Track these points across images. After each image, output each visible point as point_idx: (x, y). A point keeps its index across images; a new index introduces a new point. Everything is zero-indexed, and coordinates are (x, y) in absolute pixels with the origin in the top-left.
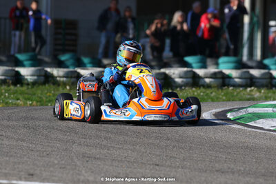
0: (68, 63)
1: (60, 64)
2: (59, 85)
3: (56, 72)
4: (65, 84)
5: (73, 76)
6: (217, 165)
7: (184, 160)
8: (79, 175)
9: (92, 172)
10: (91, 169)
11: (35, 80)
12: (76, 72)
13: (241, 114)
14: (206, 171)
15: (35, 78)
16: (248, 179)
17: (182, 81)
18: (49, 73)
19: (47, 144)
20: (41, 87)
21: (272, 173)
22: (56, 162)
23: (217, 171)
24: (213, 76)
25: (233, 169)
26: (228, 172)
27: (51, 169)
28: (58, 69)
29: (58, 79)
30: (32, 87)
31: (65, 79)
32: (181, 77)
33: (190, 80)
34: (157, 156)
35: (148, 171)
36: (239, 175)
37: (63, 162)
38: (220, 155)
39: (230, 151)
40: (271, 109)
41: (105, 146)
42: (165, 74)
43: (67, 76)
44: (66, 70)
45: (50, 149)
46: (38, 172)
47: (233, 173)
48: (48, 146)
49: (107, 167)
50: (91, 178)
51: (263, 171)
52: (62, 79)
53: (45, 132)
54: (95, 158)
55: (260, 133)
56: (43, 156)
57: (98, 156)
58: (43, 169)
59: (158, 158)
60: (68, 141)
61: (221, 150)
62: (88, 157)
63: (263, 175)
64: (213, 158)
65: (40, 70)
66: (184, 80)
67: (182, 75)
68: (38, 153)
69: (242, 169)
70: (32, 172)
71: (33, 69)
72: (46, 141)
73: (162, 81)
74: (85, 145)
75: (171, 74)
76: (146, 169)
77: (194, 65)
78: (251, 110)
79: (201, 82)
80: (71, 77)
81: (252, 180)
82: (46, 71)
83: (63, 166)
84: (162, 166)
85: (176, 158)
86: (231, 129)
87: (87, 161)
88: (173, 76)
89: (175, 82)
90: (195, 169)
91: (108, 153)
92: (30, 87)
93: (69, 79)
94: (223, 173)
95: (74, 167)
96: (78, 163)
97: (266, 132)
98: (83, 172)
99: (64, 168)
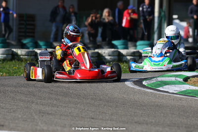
0: (29, 45)
1: (23, 46)
2: (22, 61)
3: (20, 52)
4: (26, 60)
5: (32, 54)
6: (135, 118)
7: (112, 115)
8: (37, 125)
9: (46, 124)
10: (45, 121)
11: (5, 57)
12: (34, 51)
13: (153, 82)
14: (127, 123)
15: (5, 56)
16: (158, 128)
17: (111, 58)
18: (15, 52)
19: (13, 104)
20: (9, 62)
21: (175, 124)
22: (20, 116)
23: (136, 123)
24: (133, 55)
25: (147, 121)
26: (143, 123)
27: (17, 121)
28: (21, 50)
29: (21, 56)
30: (3, 63)
31: (26, 57)
32: (109, 56)
33: (116, 57)
34: (93, 112)
35: (86, 123)
36: (152, 125)
37: (25, 116)
38: (138, 111)
39: (145, 108)
40: (174, 78)
41: (55, 105)
42: (98, 53)
43: (28, 54)
44: (27, 50)
45: (15, 107)
46: (7, 124)
47: (147, 124)
48: (14, 105)
49: (56, 120)
50: (45, 128)
51: (169, 122)
52: (24, 57)
53: (12, 95)
54: (48, 114)
55: (166, 95)
56: (10, 113)
57: (50, 112)
58: (10, 121)
59: (93, 113)
60: (29, 101)
61: (139, 108)
62: (43, 113)
63: (169, 126)
64: (133, 113)
65: (8, 50)
66: (112, 57)
67: (110, 54)
68: (7, 110)
69: (153, 121)
70: (2, 123)
71: (3, 49)
72: (13, 101)
73: (97, 58)
74: (41, 104)
75: (103, 53)
76: (85, 121)
77: (119, 47)
78: (160, 79)
79: (124, 59)
80: (31, 56)
81: (161, 129)
82: (13, 51)
83: (25, 119)
84: (96, 119)
85: (106, 113)
86: (145, 93)
87: (43, 116)
88: (104, 55)
89: (105, 59)
90: (120, 121)
91: (58, 110)
92: (1, 62)
93: (29, 57)
94: (140, 124)
95: (33, 120)
96: (36, 117)
97: (170, 94)
98: (40, 123)
99: (26, 121)
